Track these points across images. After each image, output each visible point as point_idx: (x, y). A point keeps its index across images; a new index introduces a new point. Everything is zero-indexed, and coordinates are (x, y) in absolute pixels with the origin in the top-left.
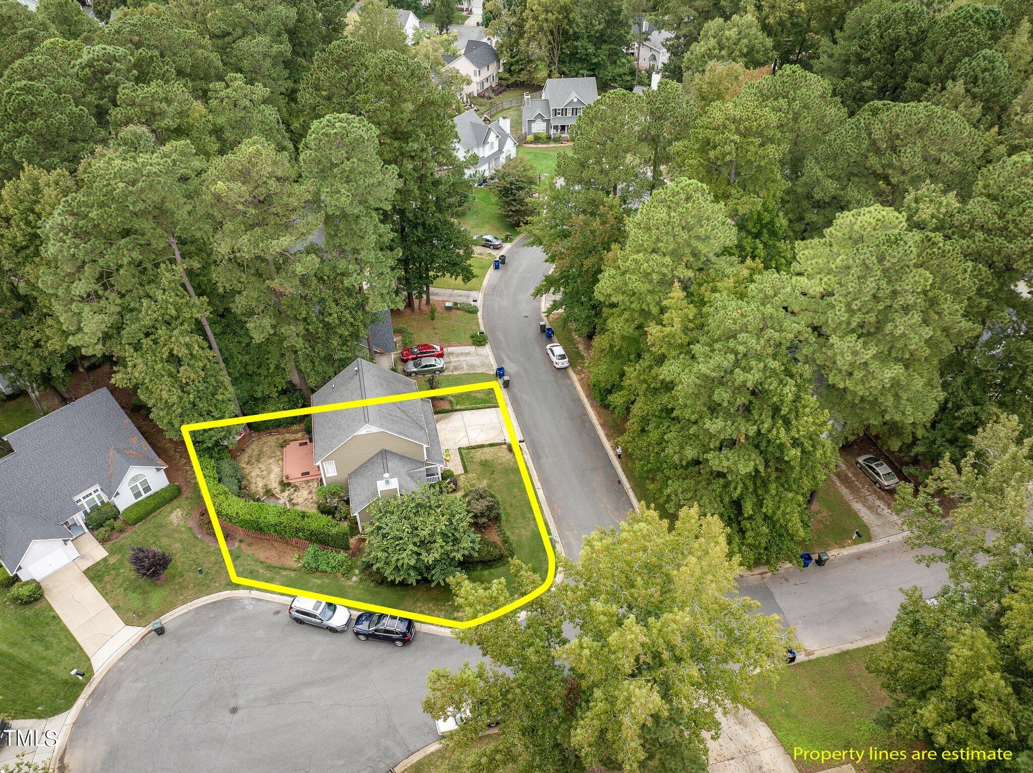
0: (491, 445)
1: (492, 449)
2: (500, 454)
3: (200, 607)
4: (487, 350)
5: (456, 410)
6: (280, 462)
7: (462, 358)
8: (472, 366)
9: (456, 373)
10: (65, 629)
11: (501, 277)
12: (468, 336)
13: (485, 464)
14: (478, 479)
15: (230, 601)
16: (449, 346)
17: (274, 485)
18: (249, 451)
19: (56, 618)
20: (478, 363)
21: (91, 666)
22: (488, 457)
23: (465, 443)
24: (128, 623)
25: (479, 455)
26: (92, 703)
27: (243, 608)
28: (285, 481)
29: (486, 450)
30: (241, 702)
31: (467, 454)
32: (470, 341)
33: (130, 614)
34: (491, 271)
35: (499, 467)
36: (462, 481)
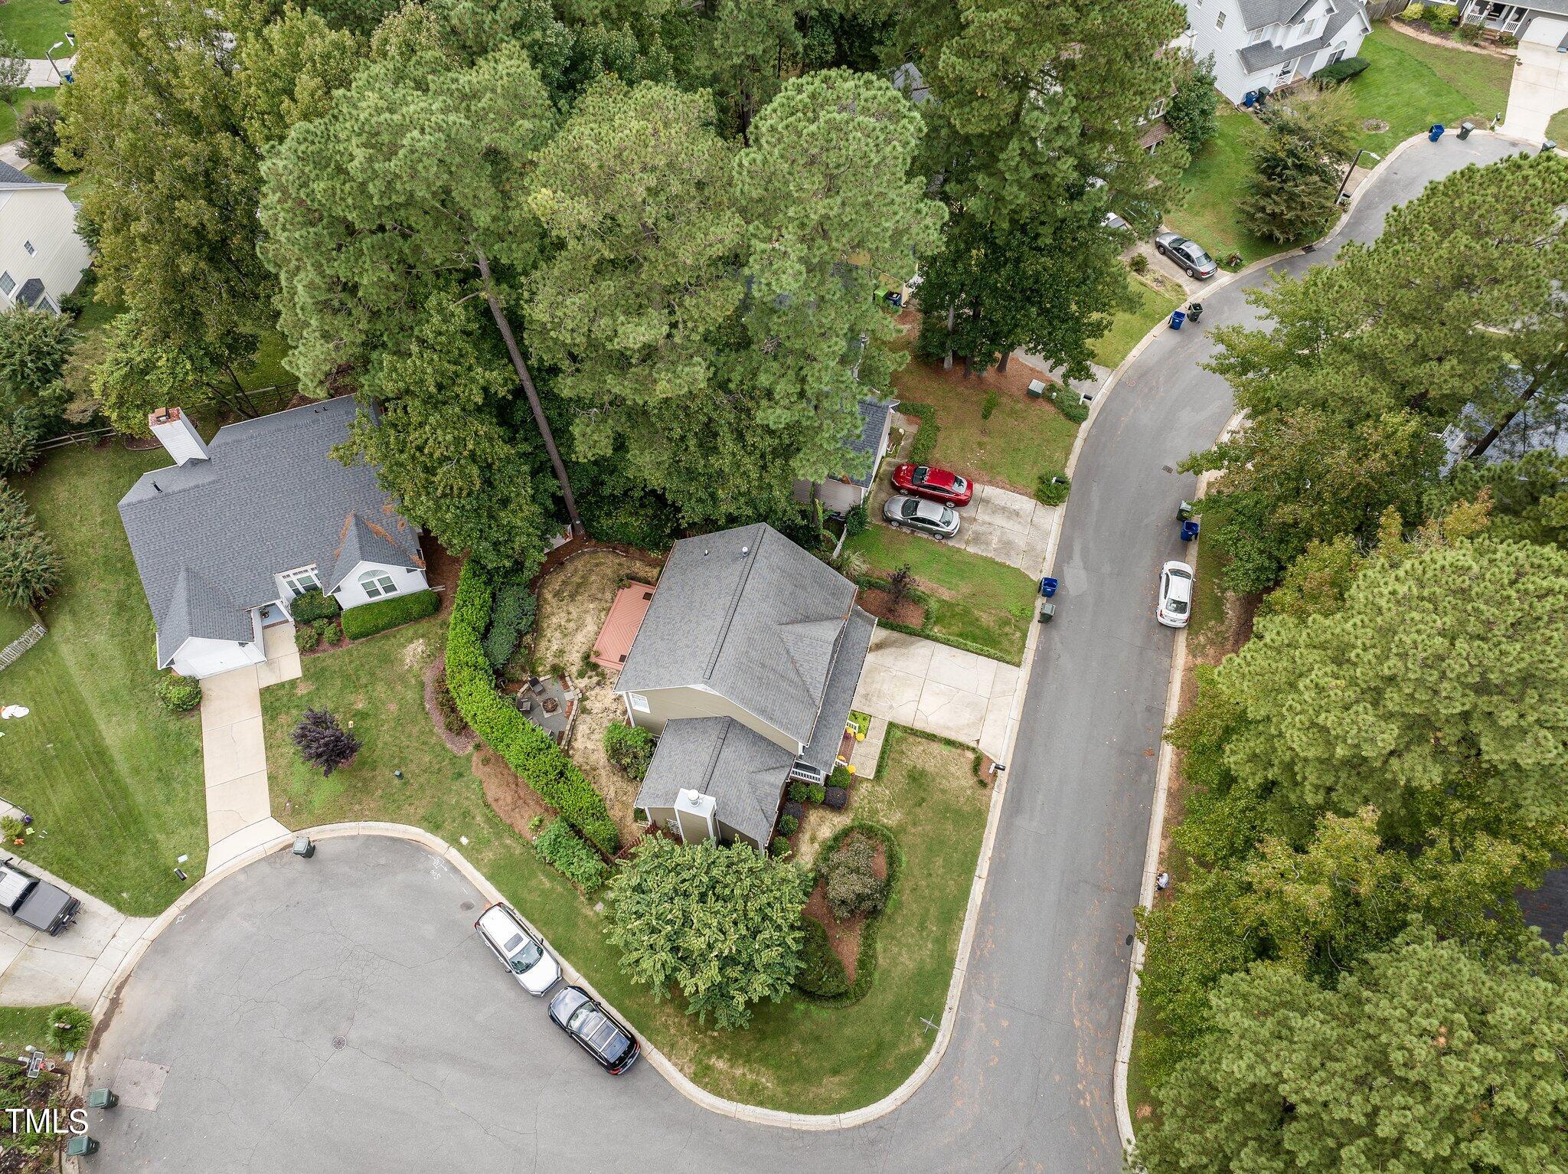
0: (949, 742)
1: (946, 750)
2: (953, 769)
3: (374, 837)
4: (1053, 519)
5: (928, 637)
6: (603, 614)
7: (999, 520)
8: (1007, 545)
9: (971, 549)
10: (201, 780)
11: (1172, 352)
12: (1036, 472)
13: (917, 778)
14: (890, 803)
15: (416, 848)
16: (991, 483)
17: (574, 659)
18: (570, 568)
19: (198, 753)
20: (1021, 542)
21: (204, 862)
22: (931, 766)
23: (905, 716)
24: (277, 813)
25: (917, 755)
26: (185, 920)
27: (428, 872)
28: (593, 659)
29: (936, 748)
30: (353, 1035)
31: (899, 741)
32: (1034, 486)
33: (283, 800)
34: (1161, 329)
35: (938, 796)
36: (860, 797)
